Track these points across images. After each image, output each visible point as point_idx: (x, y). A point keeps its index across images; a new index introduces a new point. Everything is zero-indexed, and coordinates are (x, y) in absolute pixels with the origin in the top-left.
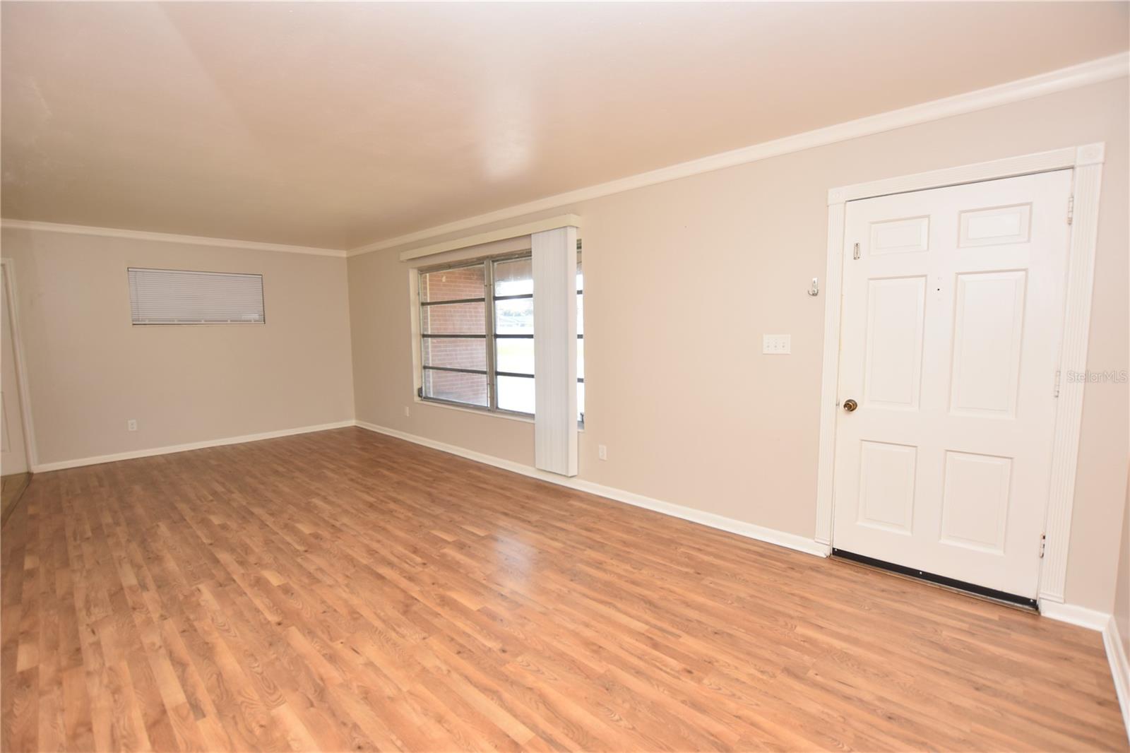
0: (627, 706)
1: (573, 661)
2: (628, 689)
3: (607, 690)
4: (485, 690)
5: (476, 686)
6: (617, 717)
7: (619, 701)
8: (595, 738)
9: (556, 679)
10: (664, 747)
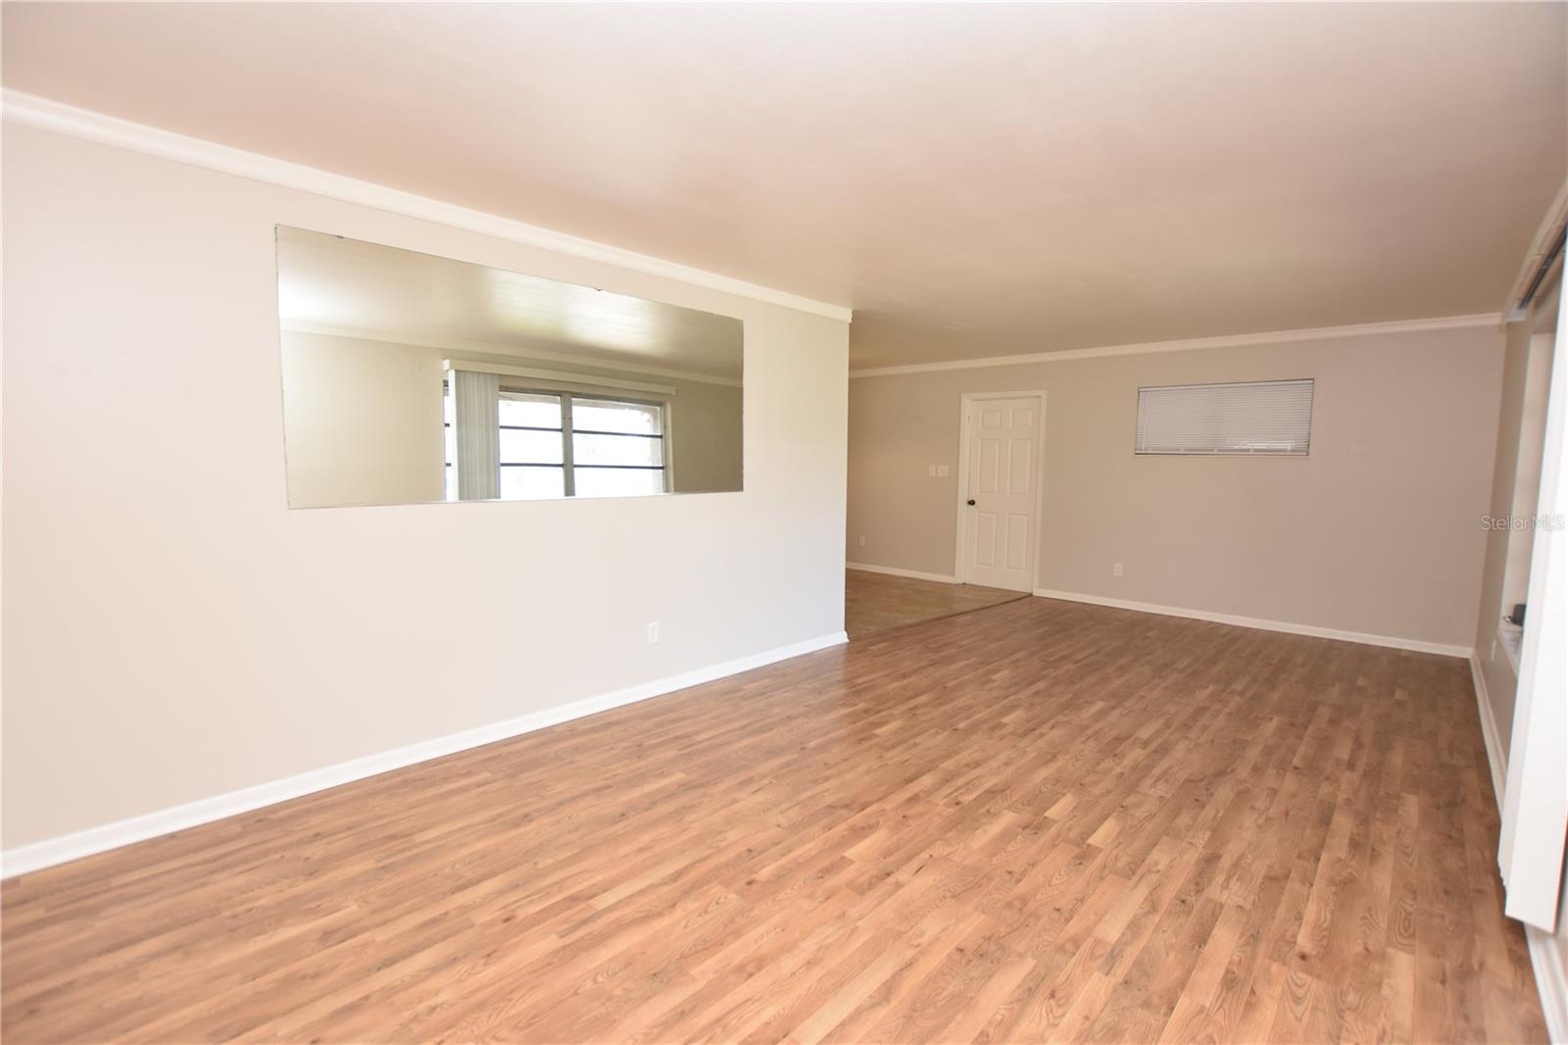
0: (618, 992)
1: (722, 944)
2: (648, 998)
3: (654, 975)
4: (679, 874)
5: (687, 867)
6: (600, 979)
7: (628, 985)
8: (575, 956)
9: (686, 927)
10: (533, 1021)
